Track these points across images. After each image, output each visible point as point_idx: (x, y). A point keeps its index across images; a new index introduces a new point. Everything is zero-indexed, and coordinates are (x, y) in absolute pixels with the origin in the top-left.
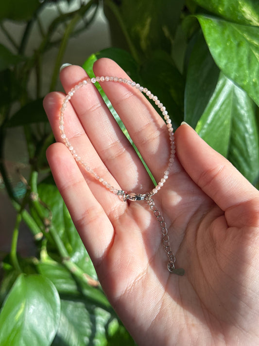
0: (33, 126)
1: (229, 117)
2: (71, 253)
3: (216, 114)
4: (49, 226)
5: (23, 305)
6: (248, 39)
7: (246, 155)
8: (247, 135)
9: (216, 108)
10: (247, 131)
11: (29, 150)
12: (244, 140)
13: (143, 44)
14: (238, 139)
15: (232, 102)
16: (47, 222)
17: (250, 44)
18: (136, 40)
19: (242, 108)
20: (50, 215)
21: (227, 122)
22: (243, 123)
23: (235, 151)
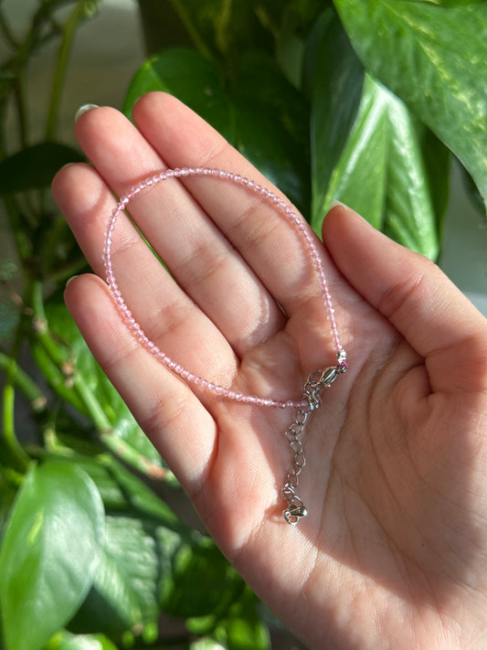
0: (20, 197)
1: (382, 161)
2: (114, 422)
3: (362, 156)
4: (71, 375)
5: (40, 517)
6: (411, 24)
7: (411, 225)
8: (412, 192)
9: (361, 146)
10: (411, 183)
11: (18, 245)
12: (408, 199)
13: (222, 40)
14: (398, 198)
15: (384, 136)
16: (68, 369)
17: (416, 33)
18: (209, 34)
19: (402, 144)
20: (70, 356)
21: (379, 170)
22: (406, 170)
23: (394, 221)
